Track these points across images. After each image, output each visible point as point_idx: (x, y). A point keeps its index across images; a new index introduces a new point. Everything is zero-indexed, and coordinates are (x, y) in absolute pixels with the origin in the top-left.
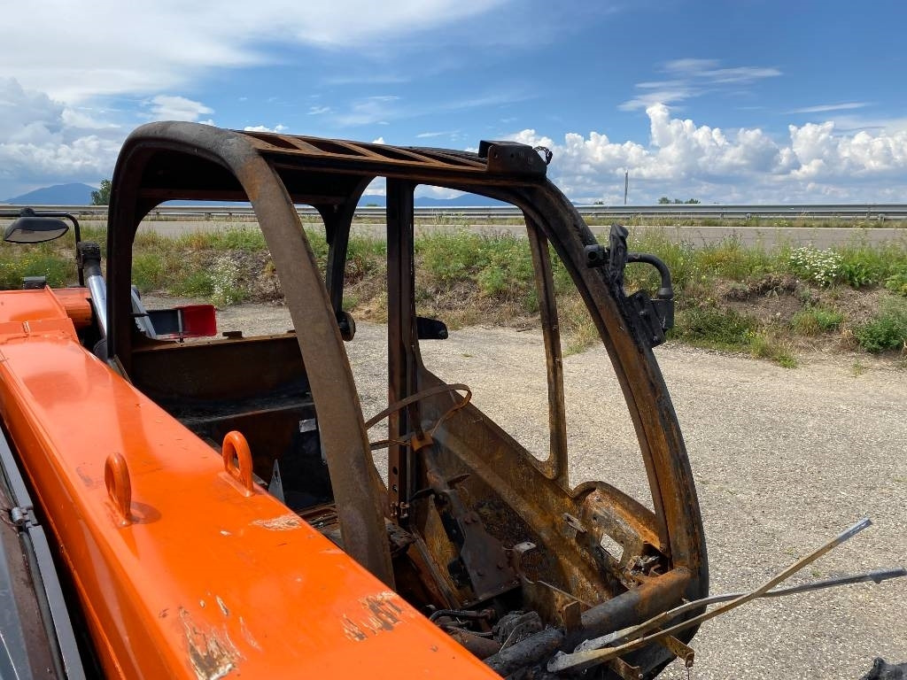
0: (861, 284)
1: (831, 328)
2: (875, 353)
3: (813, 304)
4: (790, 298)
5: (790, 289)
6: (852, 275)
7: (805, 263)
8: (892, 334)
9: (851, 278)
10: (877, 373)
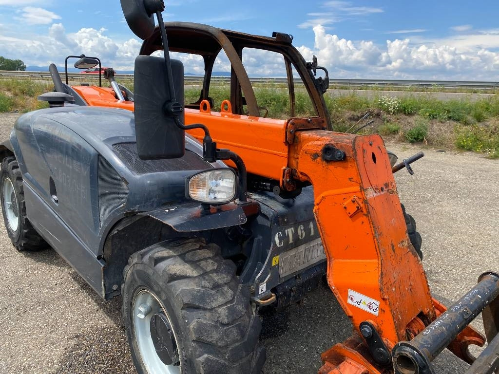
0: (409, 113)
1: (395, 132)
2: (412, 142)
3: (388, 122)
4: (378, 119)
5: (378, 115)
6: (405, 109)
7: (385, 103)
8: (419, 134)
9: (404, 110)
10: (413, 151)
